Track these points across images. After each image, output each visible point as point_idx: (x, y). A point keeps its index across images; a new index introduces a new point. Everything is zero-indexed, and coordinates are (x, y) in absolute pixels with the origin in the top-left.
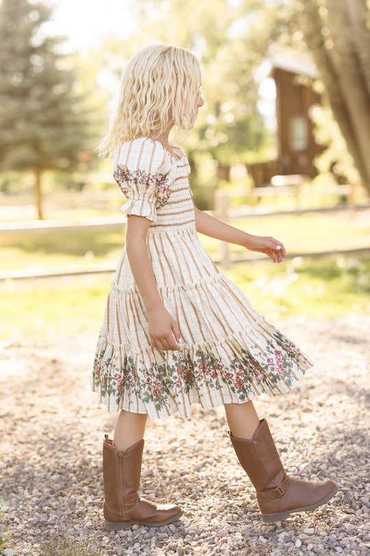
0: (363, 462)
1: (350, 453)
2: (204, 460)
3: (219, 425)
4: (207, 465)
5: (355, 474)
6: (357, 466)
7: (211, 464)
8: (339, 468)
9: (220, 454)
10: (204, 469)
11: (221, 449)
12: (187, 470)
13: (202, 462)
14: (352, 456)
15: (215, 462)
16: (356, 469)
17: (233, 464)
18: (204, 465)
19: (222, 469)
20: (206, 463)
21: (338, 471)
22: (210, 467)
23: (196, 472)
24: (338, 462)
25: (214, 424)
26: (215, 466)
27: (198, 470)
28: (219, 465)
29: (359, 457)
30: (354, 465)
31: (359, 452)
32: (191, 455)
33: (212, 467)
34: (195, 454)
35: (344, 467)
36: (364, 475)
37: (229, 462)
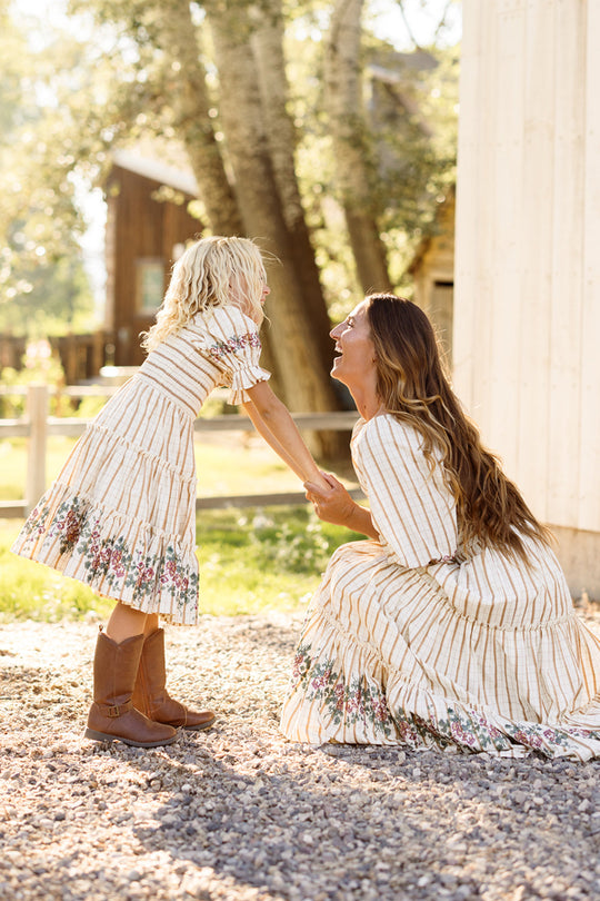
0: (351, 845)
1: (326, 832)
2: (76, 848)
3: (87, 789)
4: (81, 855)
5: (341, 866)
6: (342, 853)
7: (88, 854)
8: (312, 856)
9: (100, 836)
10: (75, 862)
11: (98, 828)
12: (46, 866)
13: (71, 851)
14: (330, 837)
15: (94, 852)
16: (341, 858)
17: (126, 854)
18: (75, 856)
19: (109, 862)
20: (77, 853)
21: (312, 861)
22: (87, 859)
23: (63, 869)
24: (310, 845)
25: (78, 788)
26: (95, 857)
27: (66, 864)
28: (101, 855)
29: (342, 838)
30: (337, 851)
31: (342, 831)
32: (47, 840)
33: (90, 859)
34: (55, 838)
35: (320, 854)
36: (355, 866)
37: (119, 850)
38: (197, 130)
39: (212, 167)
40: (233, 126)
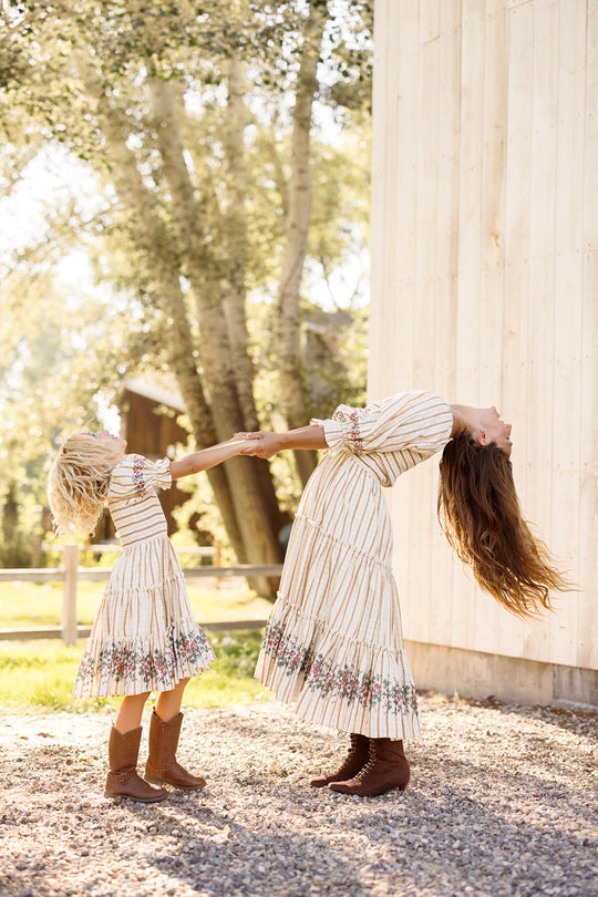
0: (292, 874)
1: (274, 864)
2: (96, 876)
3: (104, 833)
4: (100, 881)
5: (285, 889)
6: (286, 879)
7: (104, 880)
8: (264, 882)
9: (114, 867)
10: (95, 887)
11: (113, 862)
12: (75, 889)
13: (93, 879)
14: (277, 868)
15: (109, 878)
16: (285, 883)
17: (132, 881)
18: (96, 882)
19: (120, 886)
20: (97, 879)
21: (264, 885)
22: (104, 884)
23: (87, 891)
24: (262, 874)
25: (98, 833)
26: (110, 882)
27: (89, 888)
28: (114, 881)
29: (286, 868)
30: (282, 878)
31: (286, 863)
32: (75, 870)
33: (107, 884)
34: (82, 869)
35: (270, 880)
36: (296, 888)
37: (127, 878)
38: (184, 365)
39: (195, 392)
40: (209, 363)
